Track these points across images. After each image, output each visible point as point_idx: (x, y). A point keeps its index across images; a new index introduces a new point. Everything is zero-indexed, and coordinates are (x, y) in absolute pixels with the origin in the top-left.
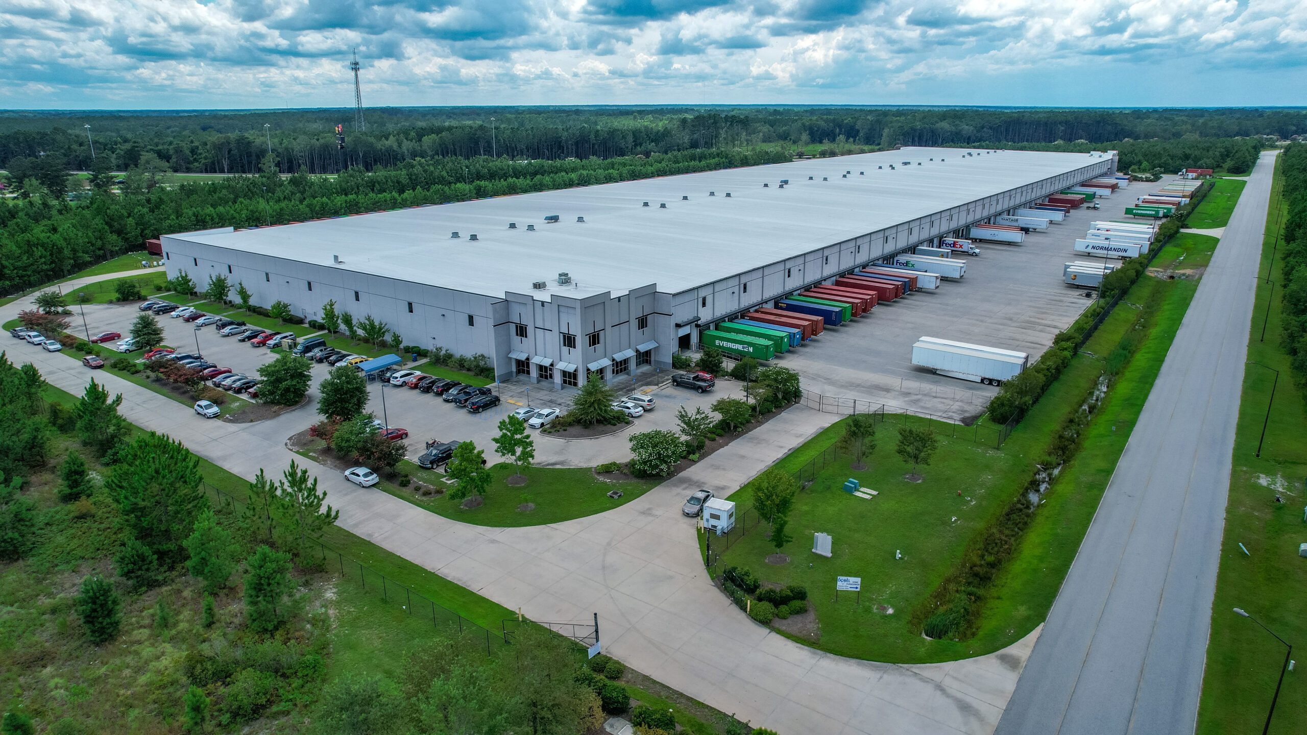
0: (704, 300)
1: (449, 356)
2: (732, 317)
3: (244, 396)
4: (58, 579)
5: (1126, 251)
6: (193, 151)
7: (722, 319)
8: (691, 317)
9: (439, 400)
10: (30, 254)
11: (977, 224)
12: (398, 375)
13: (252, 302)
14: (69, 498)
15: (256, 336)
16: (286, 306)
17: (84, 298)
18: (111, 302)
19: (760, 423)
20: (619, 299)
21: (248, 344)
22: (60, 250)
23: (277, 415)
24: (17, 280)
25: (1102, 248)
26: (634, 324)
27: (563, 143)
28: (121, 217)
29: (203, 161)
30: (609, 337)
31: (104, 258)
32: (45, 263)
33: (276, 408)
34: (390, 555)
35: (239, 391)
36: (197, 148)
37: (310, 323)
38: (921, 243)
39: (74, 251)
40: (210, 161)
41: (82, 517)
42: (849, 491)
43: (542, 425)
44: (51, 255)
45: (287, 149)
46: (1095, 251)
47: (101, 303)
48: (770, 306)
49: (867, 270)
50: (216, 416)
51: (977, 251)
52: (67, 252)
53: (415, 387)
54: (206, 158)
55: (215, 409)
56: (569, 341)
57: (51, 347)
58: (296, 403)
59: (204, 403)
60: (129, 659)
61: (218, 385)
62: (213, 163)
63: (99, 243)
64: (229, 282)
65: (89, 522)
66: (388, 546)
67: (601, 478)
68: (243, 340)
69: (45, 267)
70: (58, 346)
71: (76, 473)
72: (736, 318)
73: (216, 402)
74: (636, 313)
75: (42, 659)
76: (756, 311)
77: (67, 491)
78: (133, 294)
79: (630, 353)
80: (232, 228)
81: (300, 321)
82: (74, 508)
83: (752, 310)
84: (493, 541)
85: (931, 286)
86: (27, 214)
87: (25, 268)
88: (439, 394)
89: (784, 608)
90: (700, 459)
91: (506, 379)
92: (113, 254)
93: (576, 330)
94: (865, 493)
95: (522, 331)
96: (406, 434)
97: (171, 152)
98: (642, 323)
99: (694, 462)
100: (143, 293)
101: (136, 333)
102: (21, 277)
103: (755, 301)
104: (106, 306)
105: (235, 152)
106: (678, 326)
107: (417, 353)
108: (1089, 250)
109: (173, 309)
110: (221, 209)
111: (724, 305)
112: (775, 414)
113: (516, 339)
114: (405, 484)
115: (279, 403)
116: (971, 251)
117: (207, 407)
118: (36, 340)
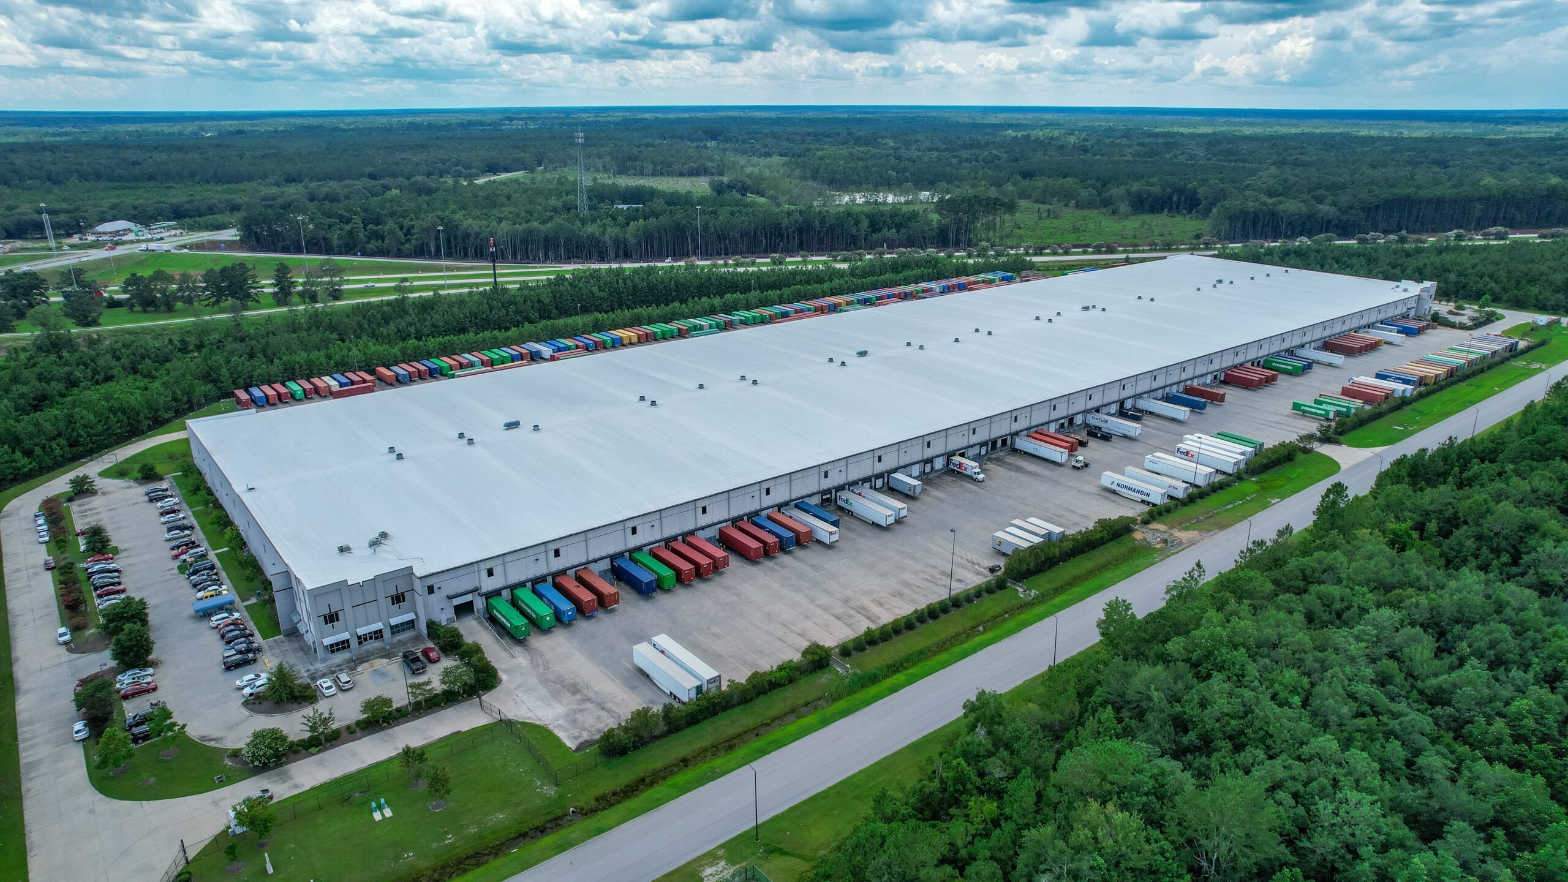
0: (490, 571)
2: (537, 581)
7: (521, 584)
8: (470, 587)
11: (1037, 429)
18: (135, 479)
19: (416, 718)
20: (361, 584)
21: (172, 554)
25: (1126, 487)
26: (385, 602)
30: (347, 615)
38: (906, 467)
43: (251, 694)
46: (1120, 489)
47: (130, 479)
48: (600, 567)
50: (66, 643)
51: (981, 477)
55: (68, 637)
57: (42, 539)
59: (62, 630)
68: (173, 549)
70: (47, 538)
72: (543, 581)
73: (78, 628)
74: (387, 592)
76: (574, 573)
78: (152, 470)
79: (379, 626)
80: (255, 410)
83: (569, 571)
84: (93, 811)
85: (826, 540)
88: (227, 643)
90: (317, 753)
91: (290, 633)
94: (382, 814)
96: (155, 689)
98: (397, 599)
99: (312, 754)
103: (575, 563)
104: (132, 483)
106: (450, 598)
108: (1114, 487)
111: (522, 571)
112: (441, 709)
116: (975, 476)
117: (61, 635)
118: (40, 528)
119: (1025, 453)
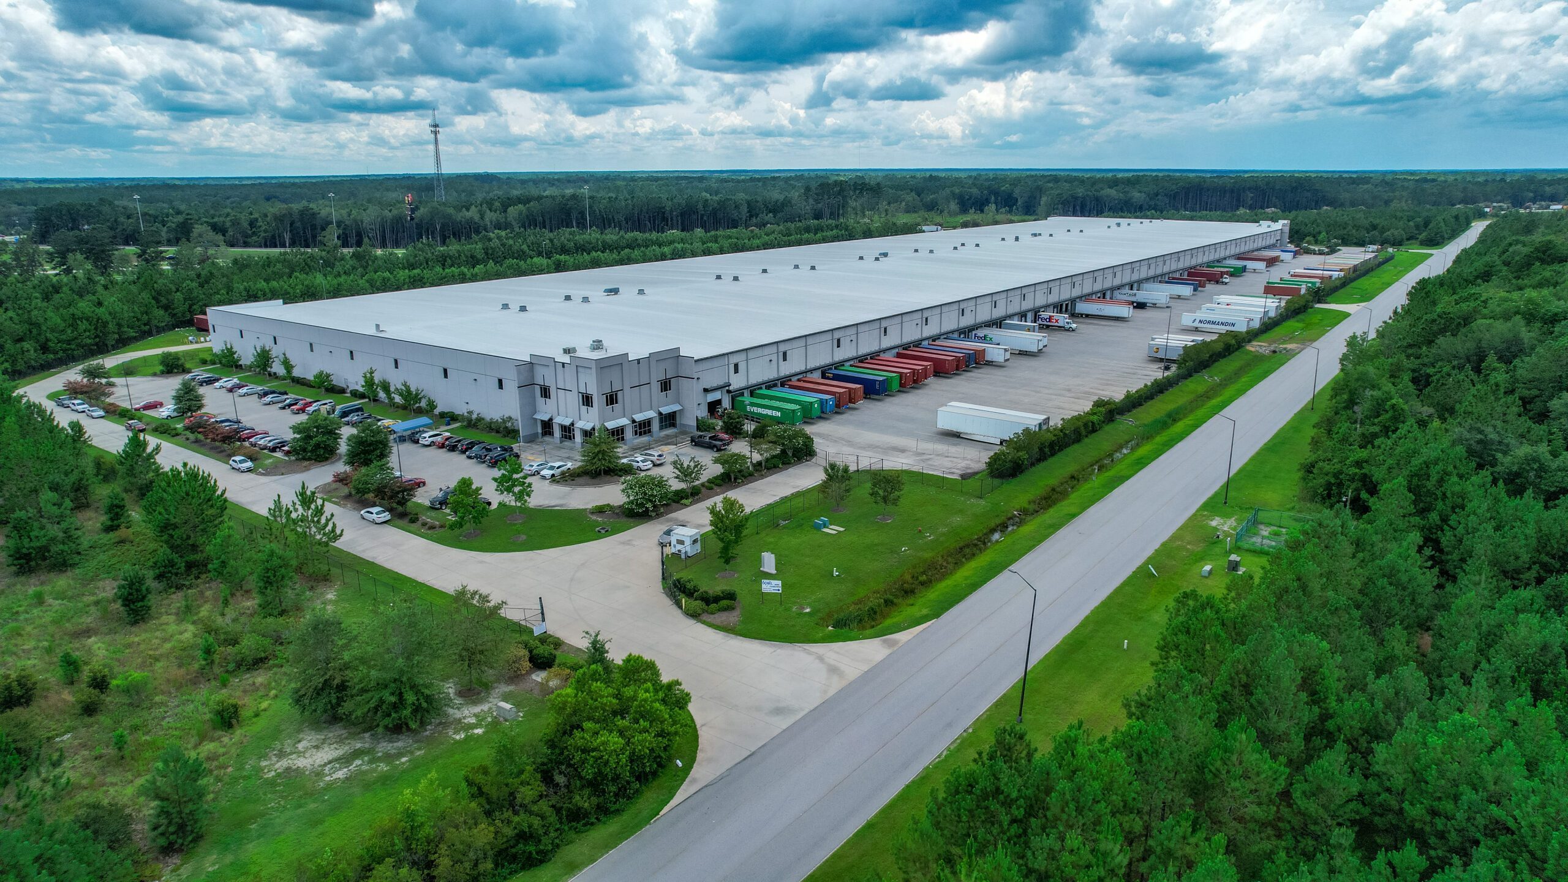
0: (736, 366)
1: (480, 419)
2: (770, 385)
3: (278, 455)
4: (100, 584)
5: (1233, 325)
6: (252, 224)
7: (759, 386)
8: (721, 383)
9: (464, 457)
10: (74, 326)
11: (1086, 297)
12: (426, 435)
13: (297, 373)
14: (109, 529)
15: (295, 404)
16: (328, 376)
17: (128, 371)
18: (155, 375)
19: (763, 477)
20: (638, 361)
21: (288, 411)
22: (105, 324)
23: (307, 469)
24: (61, 354)
25: (1209, 322)
26: (656, 387)
27: (667, 215)
28: (169, 292)
29: (263, 234)
30: (628, 397)
31: (150, 334)
32: (89, 337)
33: (306, 463)
34: (388, 571)
35: (273, 450)
36: (256, 220)
37: (351, 392)
38: (1010, 317)
39: (119, 325)
40: (269, 234)
41: (122, 542)
42: (818, 528)
43: (553, 475)
44: (96, 329)
45: (355, 221)
46: (1202, 325)
47: (145, 375)
48: (816, 376)
49: (937, 343)
50: (249, 470)
51: (1074, 326)
52: (111, 327)
53: (442, 446)
54: (265, 231)
55: (249, 464)
56: (587, 400)
57: (95, 414)
58: (327, 459)
59: (238, 458)
60: (158, 634)
61: (254, 445)
62: (273, 237)
63: (145, 317)
64: (273, 353)
65: (127, 546)
66: (388, 565)
67: (594, 517)
68: (284, 408)
69: (89, 341)
70: (102, 413)
71: (117, 506)
72: (775, 385)
73: (251, 458)
74: (658, 375)
75: (87, 632)
76: (799, 380)
77: (109, 523)
78: (177, 366)
79: (651, 414)
80: (281, 301)
81: (342, 391)
82: (113, 536)
83: (794, 379)
84: (482, 562)
85: (1001, 359)
86: (71, 289)
87: (69, 342)
88: (463, 452)
89: (713, 606)
90: (691, 504)
91: (531, 439)
92: (160, 330)
93: (592, 390)
94: (832, 530)
95: (545, 392)
96: (424, 483)
97: (228, 224)
98: (665, 386)
99: (686, 506)
100: (188, 366)
101: (178, 399)
102: (64, 351)
103: (798, 370)
104: (150, 378)
105: (298, 224)
106: (706, 390)
107: (450, 418)
108: (1196, 324)
109: (217, 380)
110: (274, 284)
111: (760, 372)
112: (782, 470)
113: (540, 401)
114: (413, 521)
115: (310, 459)
116: (1067, 326)
117: (241, 462)
118: (80, 408)
119: (1087, 316)
